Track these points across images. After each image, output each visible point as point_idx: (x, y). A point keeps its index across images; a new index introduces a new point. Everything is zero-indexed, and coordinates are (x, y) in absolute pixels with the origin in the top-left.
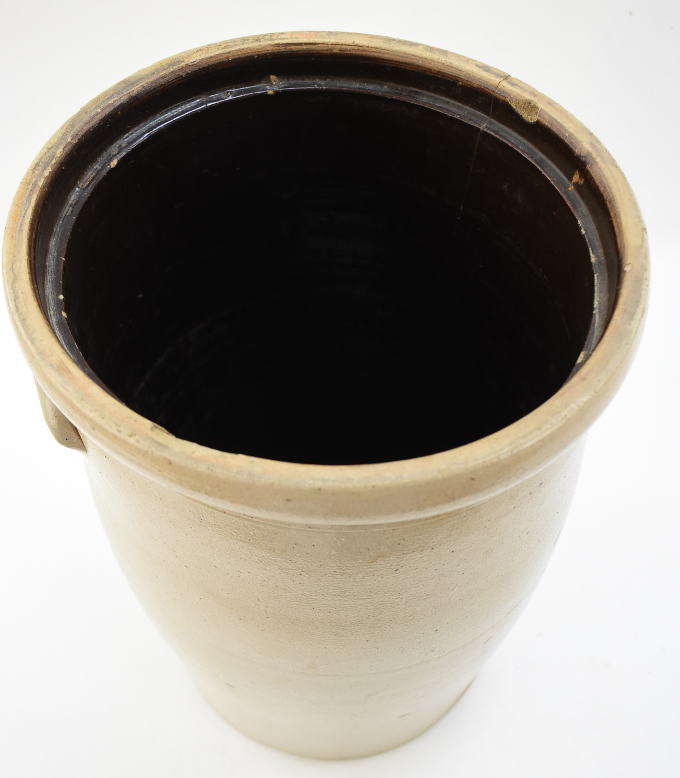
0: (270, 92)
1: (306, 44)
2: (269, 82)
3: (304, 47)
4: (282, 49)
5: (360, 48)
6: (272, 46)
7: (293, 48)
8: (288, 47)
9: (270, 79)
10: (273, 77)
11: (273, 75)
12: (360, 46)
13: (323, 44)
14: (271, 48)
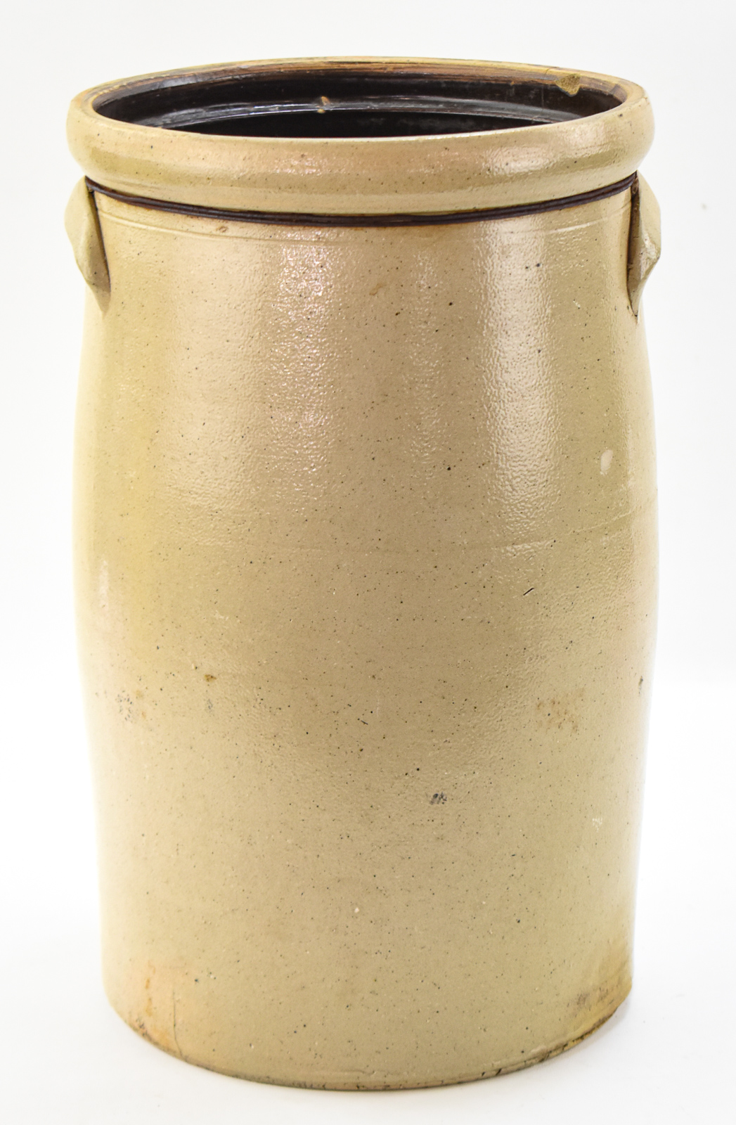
0: (320, 111)
1: (360, 63)
2: (320, 103)
3: (358, 66)
4: (335, 67)
5: (415, 65)
6: (325, 63)
7: (347, 66)
8: (342, 65)
9: (321, 100)
10: (324, 99)
11: (324, 95)
12: (415, 63)
13: (377, 63)
14: (324, 65)
